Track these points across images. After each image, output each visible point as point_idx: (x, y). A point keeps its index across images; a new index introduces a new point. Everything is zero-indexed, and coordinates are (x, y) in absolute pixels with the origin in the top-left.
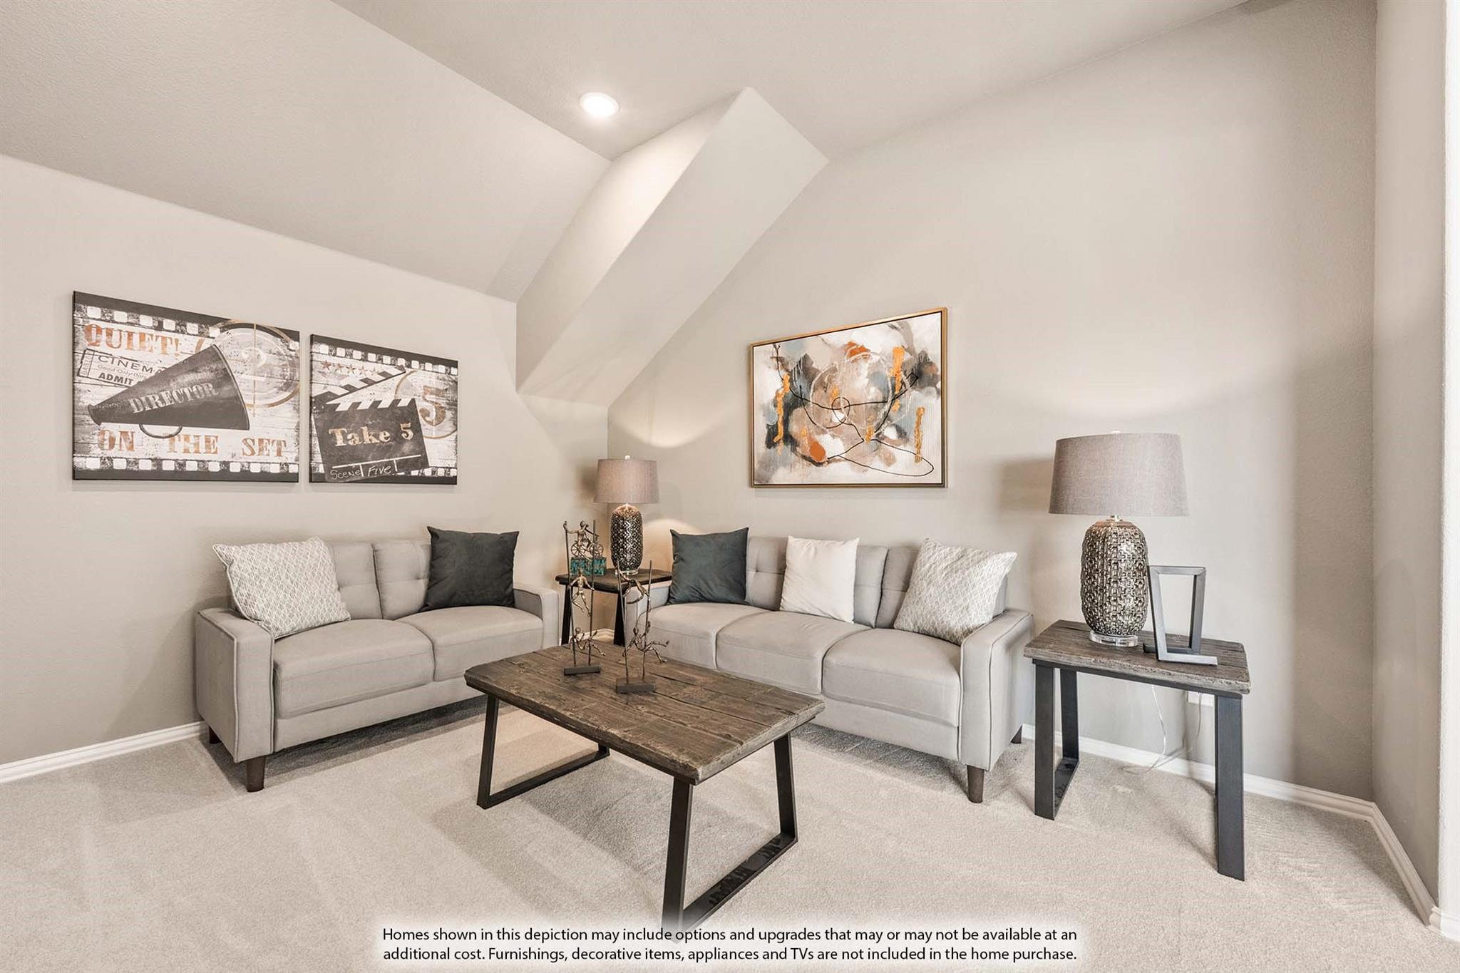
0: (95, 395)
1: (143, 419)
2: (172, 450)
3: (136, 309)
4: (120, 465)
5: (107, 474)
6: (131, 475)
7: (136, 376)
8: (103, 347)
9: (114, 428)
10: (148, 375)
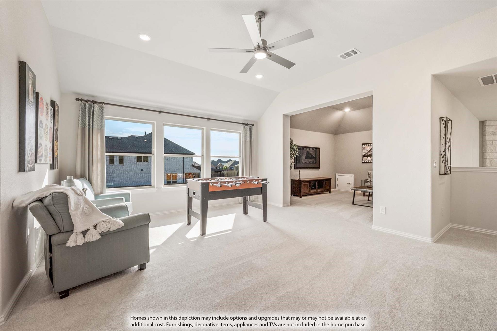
0: (364, 154)
1: (367, 156)
2: (370, 160)
3: (366, 144)
4: (365, 161)
5: (365, 162)
6: (367, 162)
7: (367, 151)
8: (364, 149)
9: (365, 157)
10: (368, 151)
